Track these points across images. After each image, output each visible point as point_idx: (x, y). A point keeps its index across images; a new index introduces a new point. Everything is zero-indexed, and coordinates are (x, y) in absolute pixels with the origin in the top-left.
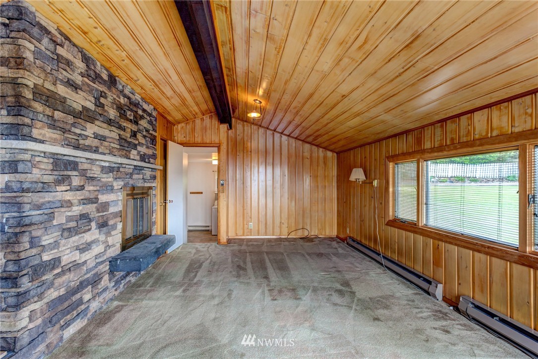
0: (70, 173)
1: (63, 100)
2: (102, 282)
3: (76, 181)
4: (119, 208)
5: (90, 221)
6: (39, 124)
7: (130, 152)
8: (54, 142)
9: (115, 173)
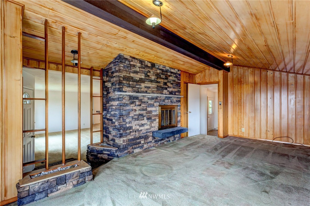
0: (135, 100)
1: (132, 78)
2: (149, 139)
3: (137, 103)
4: (157, 113)
5: (144, 117)
6: (125, 87)
7: (163, 91)
8: (129, 91)
9: (155, 100)
